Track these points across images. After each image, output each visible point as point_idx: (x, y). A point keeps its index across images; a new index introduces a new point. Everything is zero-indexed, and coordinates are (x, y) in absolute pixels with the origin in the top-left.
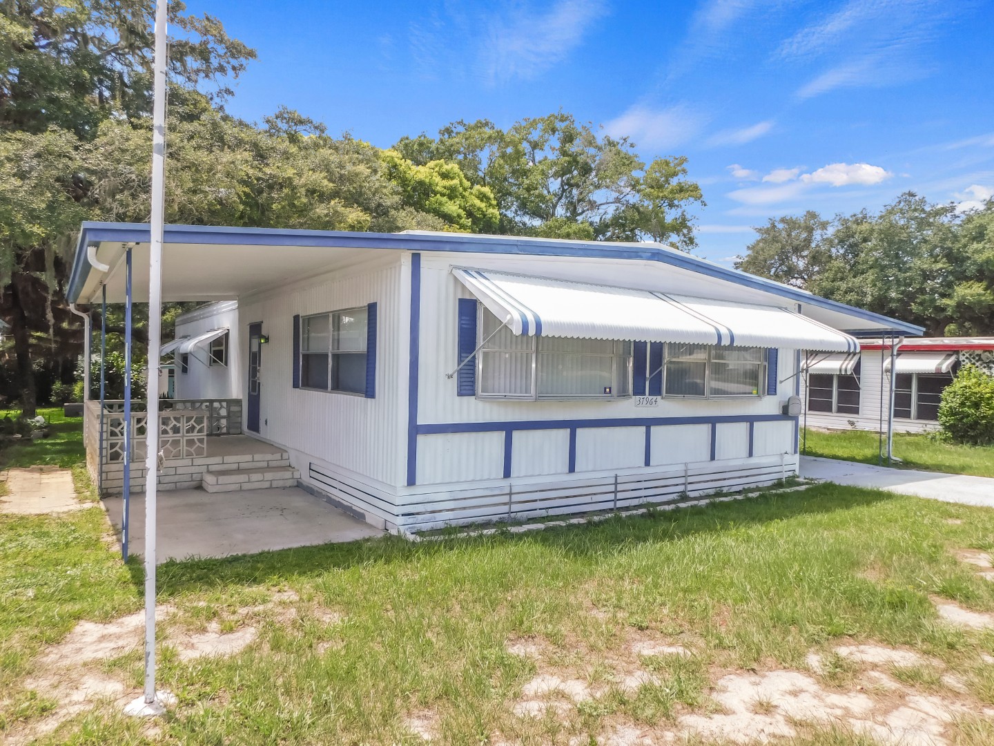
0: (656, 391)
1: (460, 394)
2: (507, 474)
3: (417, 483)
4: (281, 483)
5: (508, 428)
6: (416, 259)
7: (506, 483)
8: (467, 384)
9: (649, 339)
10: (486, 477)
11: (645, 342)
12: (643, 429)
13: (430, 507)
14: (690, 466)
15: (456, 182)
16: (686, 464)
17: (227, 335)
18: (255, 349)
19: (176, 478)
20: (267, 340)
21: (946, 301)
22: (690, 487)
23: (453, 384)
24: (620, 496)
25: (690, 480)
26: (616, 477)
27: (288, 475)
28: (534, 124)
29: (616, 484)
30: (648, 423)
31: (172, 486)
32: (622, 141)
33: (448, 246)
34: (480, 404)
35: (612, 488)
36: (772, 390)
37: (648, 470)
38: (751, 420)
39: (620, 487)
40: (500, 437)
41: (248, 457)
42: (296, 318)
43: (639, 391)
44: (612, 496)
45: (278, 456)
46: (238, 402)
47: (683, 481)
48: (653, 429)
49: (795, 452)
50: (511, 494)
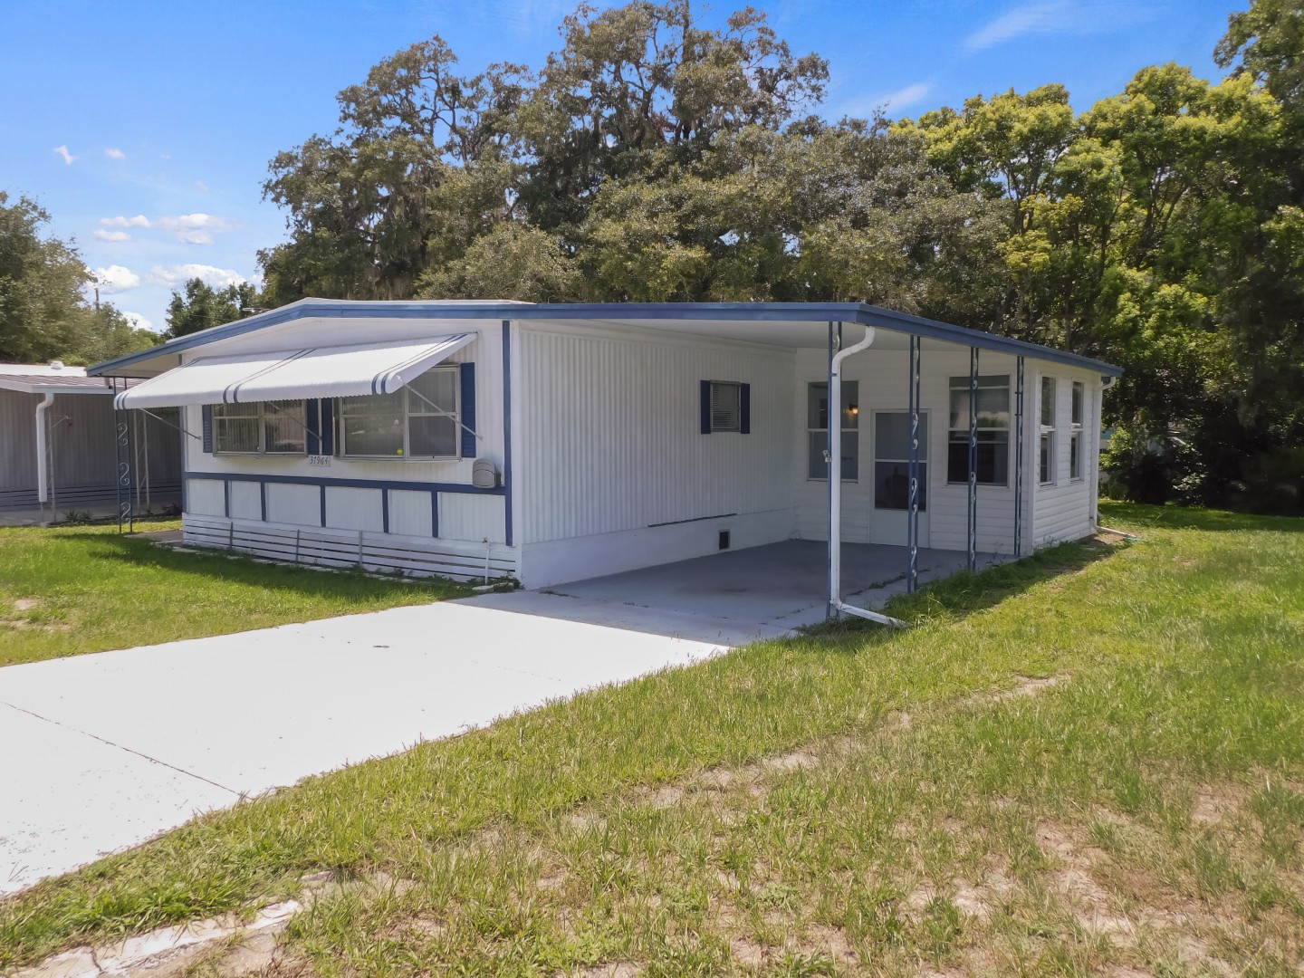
0: (327, 449)
1: (205, 451)
2: (227, 514)
3: (189, 511)
5: (227, 478)
6: (181, 360)
7: (227, 521)
8: (208, 444)
9: (319, 396)
10: (219, 514)
11: (316, 400)
12: (318, 489)
14: (366, 536)
16: (361, 533)
22: (365, 559)
23: (202, 444)
24: (300, 551)
25: (366, 550)
26: (298, 533)
29: (298, 539)
30: (324, 483)
34: (216, 460)
35: (294, 542)
36: (469, 449)
38: (434, 489)
39: (302, 543)
40: (222, 485)
43: (312, 450)
44: (294, 550)
47: (356, 549)
48: (328, 489)
49: (509, 542)
50: (232, 531)
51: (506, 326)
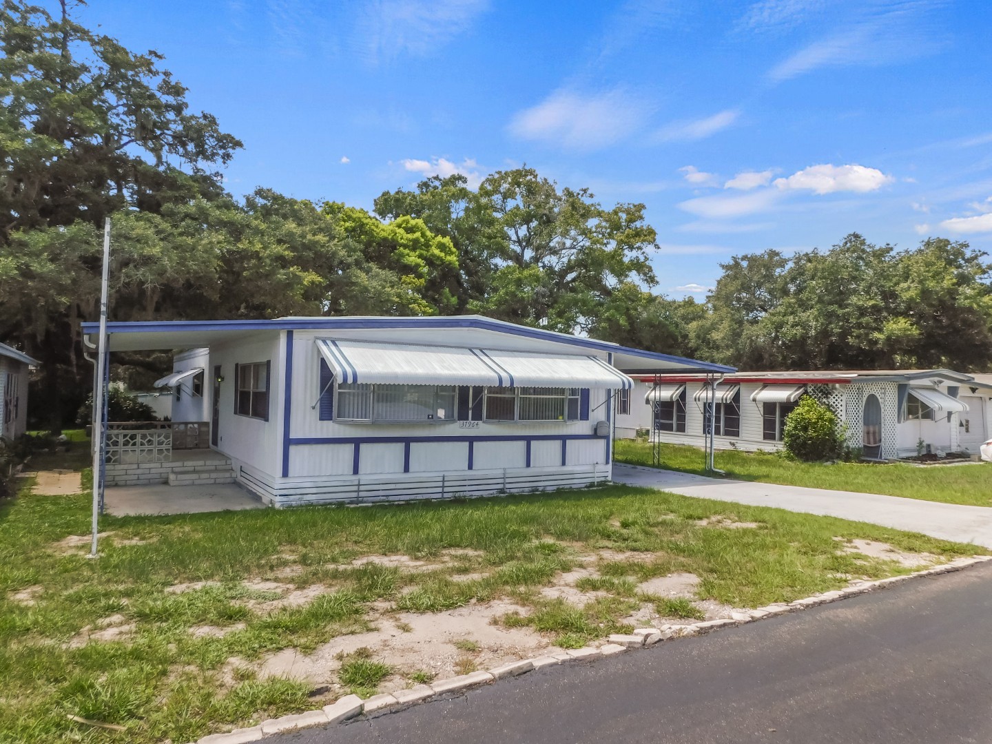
0: (477, 416)
1: (321, 419)
2: (356, 471)
3: (290, 475)
4: (222, 481)
5: (357, 442)
6: (290, 335)
7: (355, 477)
8: (326, 413)
10: (340, 473)
12: (467, 444)
13: (299, 491)
14: (508, 471)
15: (418, 234)
16: (504, 469)
17: (202, 374)
18: (217, 385)
19: (149, 476)
20: (223, 379)
21: (876, 335)
22: (508, 486)
23: (317, 413)
24: (446, 490)
25: (508, 480)
26: (444, 477)
27: (227, 475)
28: (504, 177)
29: (443, 481)
30: (471, 440)
31: (146, 481)
32: (581, 193)
33: (310, 326)
34: (336, 426)
35: (440, 484)
36: (585, 416)
37: (471, 472)
38: (564, 439)
39: (446, 484)
40: (350, 448)
41: (201, 463)
42: (237, 365)
43: (463, 416)
44: (439, 490)
45: (223, 462)
46: (206, 424)
47: (501, 481)
48: (475, 444)
49: (607, 463)
50: (359, 485)
51: (610, 355)
